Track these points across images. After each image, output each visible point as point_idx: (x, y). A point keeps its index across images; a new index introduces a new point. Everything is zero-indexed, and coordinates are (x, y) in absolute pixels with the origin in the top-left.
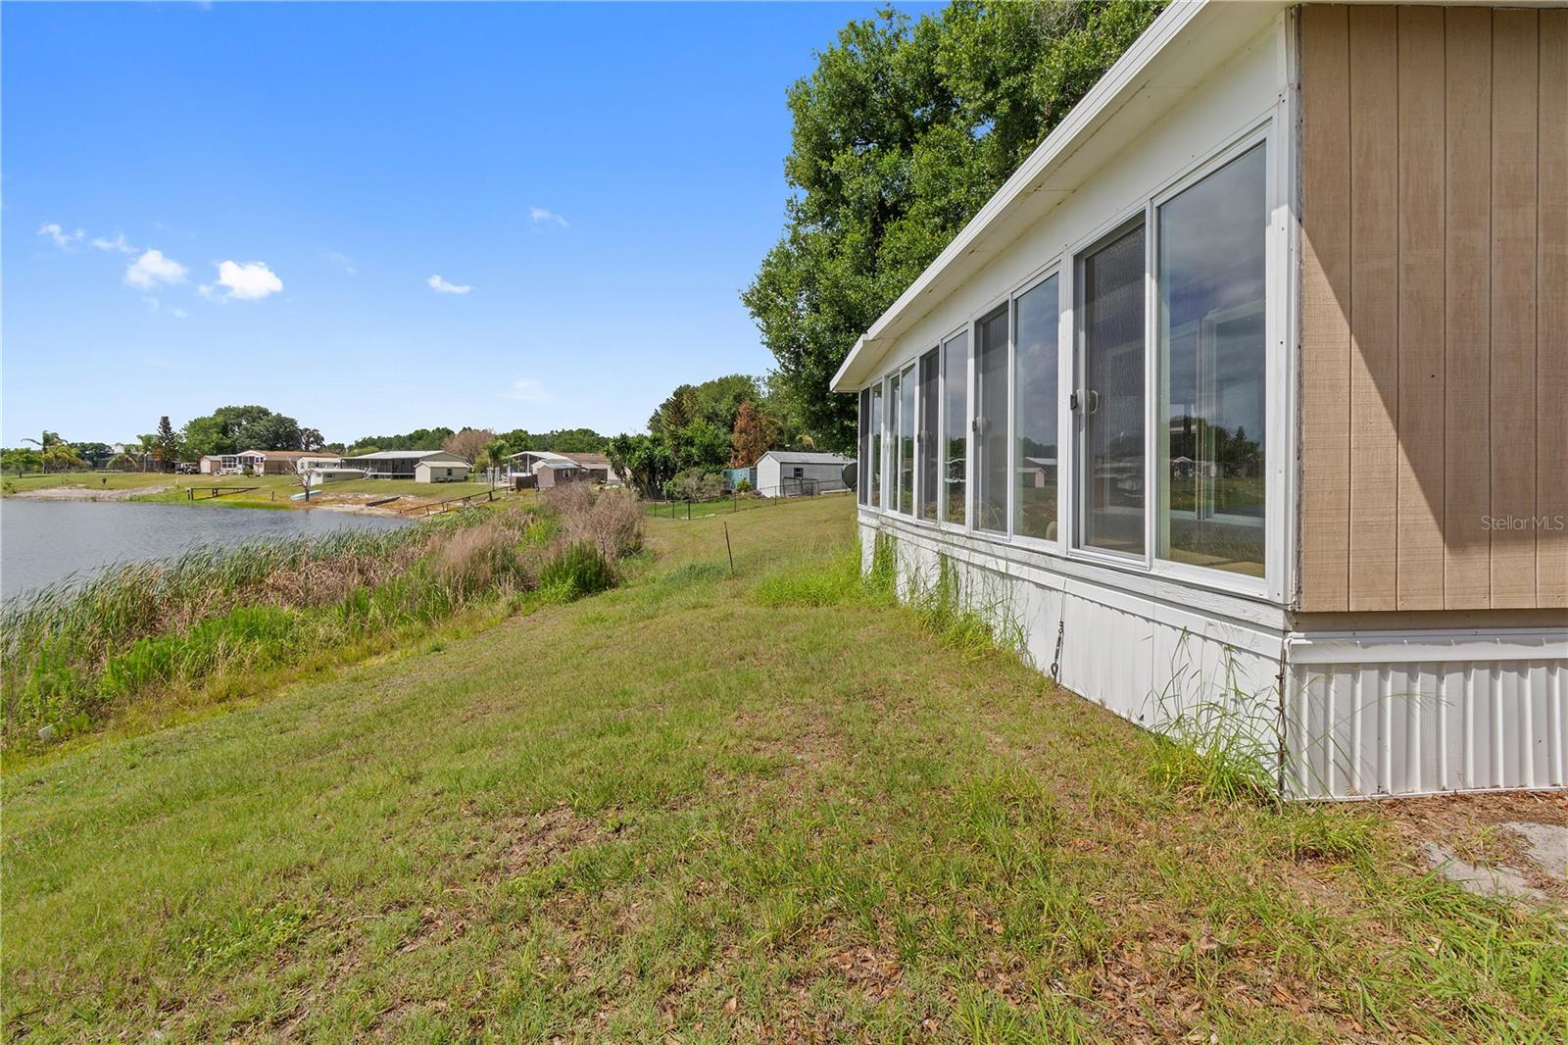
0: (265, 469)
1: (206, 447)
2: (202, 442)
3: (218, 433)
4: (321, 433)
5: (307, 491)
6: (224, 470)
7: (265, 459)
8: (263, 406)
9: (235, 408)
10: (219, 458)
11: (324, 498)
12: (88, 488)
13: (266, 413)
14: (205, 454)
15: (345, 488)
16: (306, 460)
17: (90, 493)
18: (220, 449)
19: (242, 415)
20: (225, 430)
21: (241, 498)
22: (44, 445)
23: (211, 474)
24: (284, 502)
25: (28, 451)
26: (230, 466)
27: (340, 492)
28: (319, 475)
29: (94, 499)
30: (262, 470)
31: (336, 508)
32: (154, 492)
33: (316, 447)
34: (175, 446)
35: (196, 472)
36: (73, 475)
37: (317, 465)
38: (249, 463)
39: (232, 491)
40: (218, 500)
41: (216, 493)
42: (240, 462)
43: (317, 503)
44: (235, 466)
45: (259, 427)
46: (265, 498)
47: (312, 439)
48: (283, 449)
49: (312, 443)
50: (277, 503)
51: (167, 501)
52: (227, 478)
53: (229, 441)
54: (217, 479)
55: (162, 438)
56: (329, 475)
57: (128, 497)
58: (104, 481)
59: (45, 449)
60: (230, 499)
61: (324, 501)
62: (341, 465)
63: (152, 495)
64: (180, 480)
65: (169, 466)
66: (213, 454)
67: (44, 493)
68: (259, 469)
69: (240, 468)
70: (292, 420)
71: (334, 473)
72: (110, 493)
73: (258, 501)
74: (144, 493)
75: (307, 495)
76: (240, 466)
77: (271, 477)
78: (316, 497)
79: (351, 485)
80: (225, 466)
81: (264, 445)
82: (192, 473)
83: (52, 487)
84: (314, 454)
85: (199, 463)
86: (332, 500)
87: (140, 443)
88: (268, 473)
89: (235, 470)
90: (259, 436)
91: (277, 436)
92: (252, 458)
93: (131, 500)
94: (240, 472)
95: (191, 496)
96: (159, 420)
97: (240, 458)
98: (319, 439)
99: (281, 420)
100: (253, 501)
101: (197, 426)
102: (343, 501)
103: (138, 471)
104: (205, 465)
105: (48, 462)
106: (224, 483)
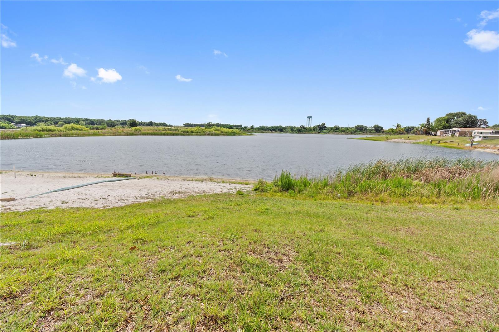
0: (459, 134)
1: (440, 127)
2: (439, 125)
3: (445, 122)
4: (487, 121)
5: (472, 143)
6: (445, 135)
7: (460, 131)
8: (464, 111)
9: (453, 113)
10: (444, 130)
11: (479, 146)
12: (404, 139)
13: (465, 114)
14: (439, 129)
15: (490, 143)
16: (477, 131)
17: (404, 140)
18: (445, 128)
19: (455, 115)
20: (447, 121)
21: (447, 144)
22: (397, 127)
23: (440, 136)
24: (462, 146)
25: (393, 129)
26: (447, 133)
27: (488, 144)
28: (480, 137)
29: (404, 143)
30: (458, 135)
31: (483, 150)
32: (421, 141)
33: (484, 126)
34: (430, 127)
35: (435, 135)
36: (402, 136)
37: (481, 133)
38: (454, 133)
39: (445, 142)
40: (439, 144)
41: (439, 142)
42: (451, 132)
43: (475, 148)
44: (449, 133)
45: (461, 119)
46: (455, 145)
47: (483, 123)
48: (469, 127)
49: (483, 124)
50: (459, 147)
51: (424, 143)
52: (445, 137)
53: (448, 125)
54: (441, 138)
55: (426, 124)
56: (485, 137)
57: (413, 142)
58: (408, 137)
59: (397, 128)
60: (443, 145)
61: (479, 147)
62: (492, 133)
63: (420, 142)
64: (430, 138)
65: (427, 133)
66: (442, 129)
67: (394, 140)
68: (457, 134)
69: (450, 134)
70: (475, 116)
71: (488, 137)
72: (409, 141)
73: (453, 145)
74: (418, 141)
75: (472, 145)
76: (450, 133)
77: (461, 138)
78: (476, 145)
79: (494, 142)
80: (445, 133)
81: (462, 126)
82: (434, 136)
83: (396, 139)
84: (482, 129)
85: (437, 132)
86: (483, 147)
87: (420, 126)
88: (460, 136)
89: (448, 135)
90: (460, 123)
91: (468, 122)
92: (455, 131)
93: (414, 143)
94: (450, 135)
95: (431, 143)
96: (427, 119)
97: (451, 130)
98: (485, 123)
99: (470, 117)
100: (451, 145)
101: (439, 120)
102: (487, 148)
103: (418, 135)
104: (439, 133)
105: (397, 132)
106: (443, 139)
